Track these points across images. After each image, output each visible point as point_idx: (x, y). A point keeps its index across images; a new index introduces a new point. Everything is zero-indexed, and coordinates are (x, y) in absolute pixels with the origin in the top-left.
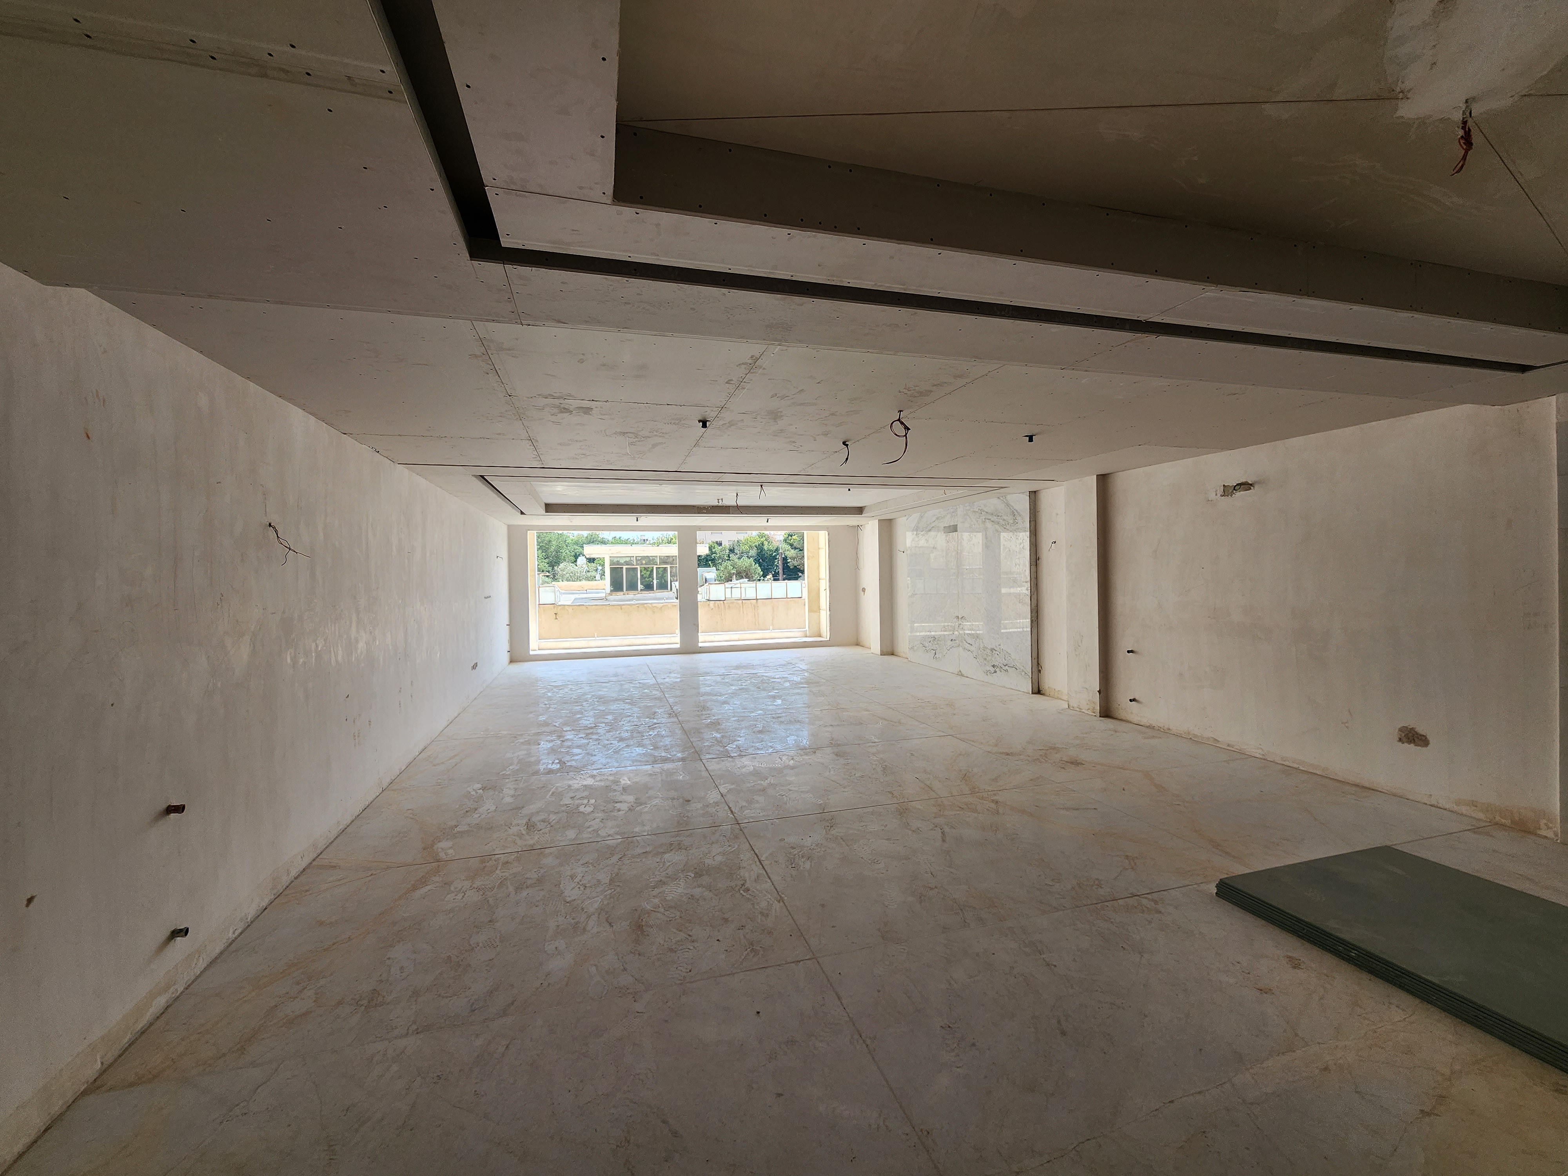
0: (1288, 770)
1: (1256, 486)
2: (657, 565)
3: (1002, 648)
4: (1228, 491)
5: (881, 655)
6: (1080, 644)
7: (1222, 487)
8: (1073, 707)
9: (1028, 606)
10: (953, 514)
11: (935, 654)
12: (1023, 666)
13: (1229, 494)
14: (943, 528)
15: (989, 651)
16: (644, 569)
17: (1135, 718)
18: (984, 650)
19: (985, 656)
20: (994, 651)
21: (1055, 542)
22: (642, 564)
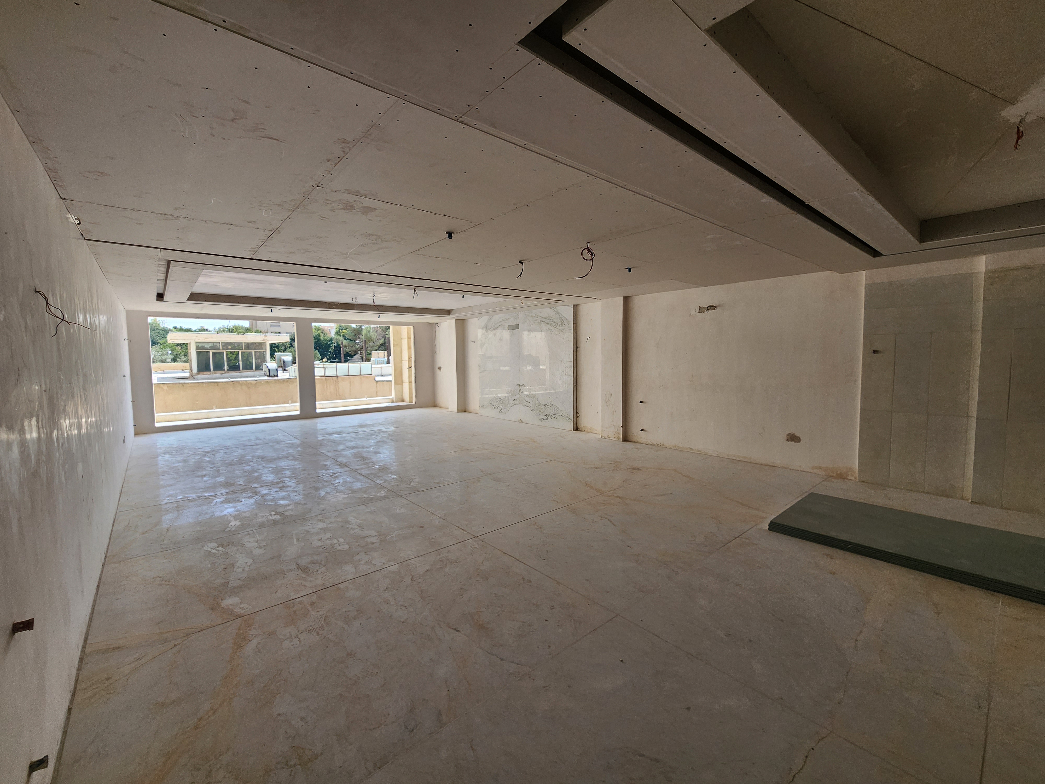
0: (734, 461)
1: (718, 308)
2: (242, 349)
3: (553, 403)
4: (701, 310)
5: (458, 412)
6: (610, 399)
7: (699, 308)
8: (604, 437)
9: (572, 377)
10: (516, 317)
11: (501, 410)
12: (567, 414)
13: (702, 312)
14: (508, 326)
15: (542, 406)
16: (230, 353)
17: (643, 441)
18: (539, 406)
19: (540, 409)
20: (546, 406)
21: (590, 337)
22: (228, 349)
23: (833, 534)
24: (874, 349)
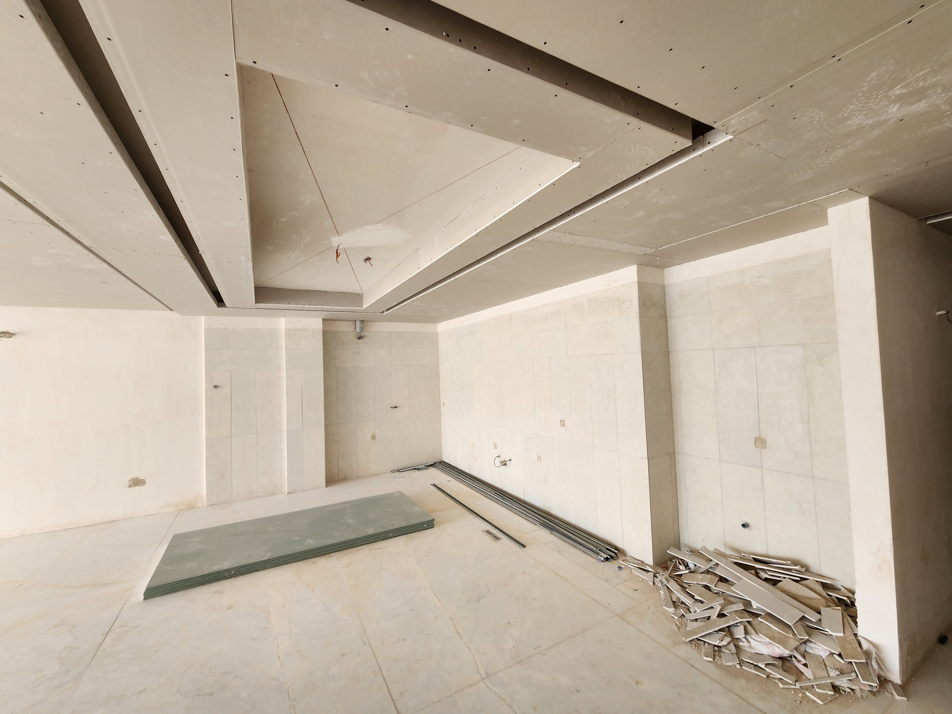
1: (18, 335)
23: (216, 568)
24: (215, 384)
